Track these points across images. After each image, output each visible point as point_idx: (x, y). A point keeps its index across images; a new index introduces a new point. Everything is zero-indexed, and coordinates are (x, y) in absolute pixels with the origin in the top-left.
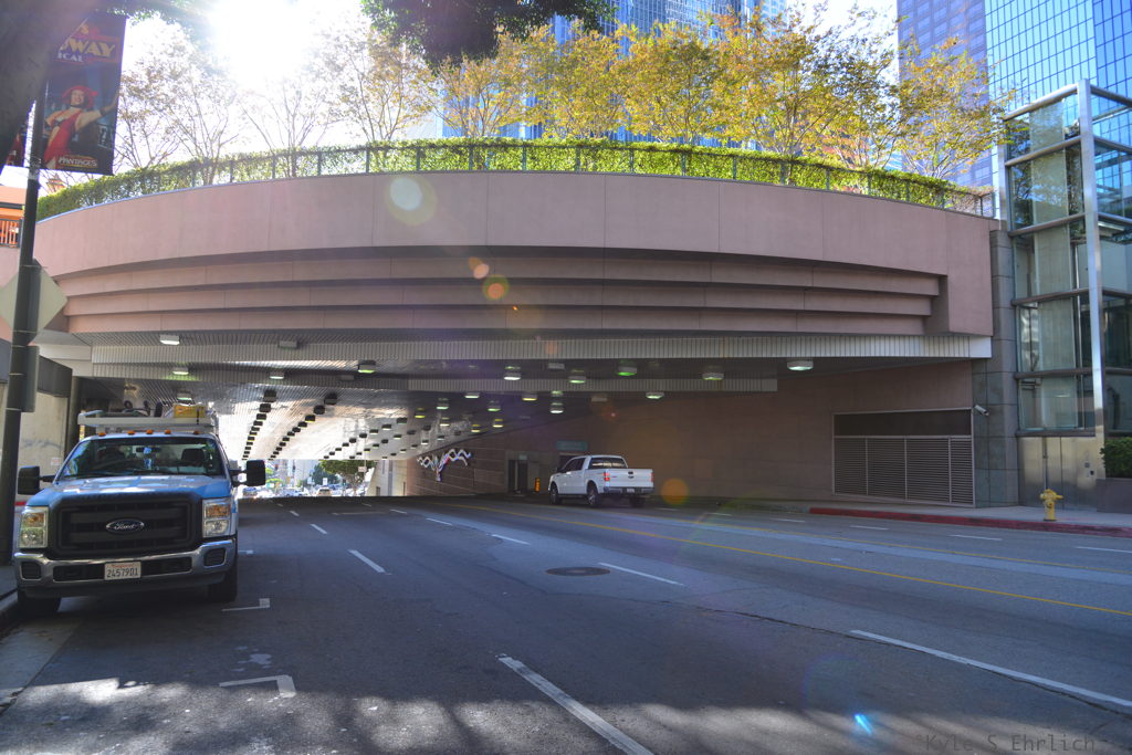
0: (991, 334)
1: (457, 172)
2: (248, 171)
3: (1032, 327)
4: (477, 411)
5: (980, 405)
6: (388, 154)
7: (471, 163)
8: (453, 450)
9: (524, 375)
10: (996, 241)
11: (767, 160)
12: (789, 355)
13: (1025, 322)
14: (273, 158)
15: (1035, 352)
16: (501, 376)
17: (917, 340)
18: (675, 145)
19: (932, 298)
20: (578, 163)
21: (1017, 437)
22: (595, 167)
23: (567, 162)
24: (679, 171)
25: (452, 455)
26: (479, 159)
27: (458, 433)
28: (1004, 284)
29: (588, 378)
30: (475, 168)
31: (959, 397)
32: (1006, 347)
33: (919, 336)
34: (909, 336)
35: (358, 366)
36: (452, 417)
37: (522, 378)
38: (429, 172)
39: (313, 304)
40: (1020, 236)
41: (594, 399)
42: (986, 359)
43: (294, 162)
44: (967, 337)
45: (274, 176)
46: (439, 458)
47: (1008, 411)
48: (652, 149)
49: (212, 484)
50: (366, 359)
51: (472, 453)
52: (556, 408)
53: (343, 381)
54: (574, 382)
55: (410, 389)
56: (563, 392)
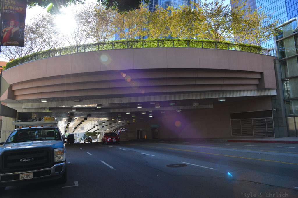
0: (276, 88)
1: (124, 49)
2: (65, 52)
3: (288, 86)
4: (129, 118)
5: (275, 109)
6: (104, 45)
7: (128, 47)
8: (121, 128)
9: (143, 107)
10: (276, 62)
11: (211, 42)
12: (219, 97)
13: (285, 84)
14: (72, 48)
15: (289, 93)
16: (136, 107)
17: (255, 91)
18: (185, 39)
19: (259, 79)
20: (158, 45)
21: (286, 117)
22: (163, 46)
23: (155, 45)
24: (187, 46)
25: (121, 130)
26: (130, 45)
27: (123, 124)
28: (279, 74)
29: (161, 106)
30: (129, 48)
31: (268, 107)
32: (281, 92)
33: (256, 90)
34: (253, 90)
35: (97, 106)
36: (121, 119)
37: (142, 107)
38: (116, 49)
39: (84, 88)
40: (282, 61)
41: (162, 112)
42: (275, 95)
43: (78, 49)
44: (269, 89)
45: (72, 53)
46: (118, 131)
47: (283, 110)
48: (179, 40)
49: (57, 143)
50: (99, 104)
51: (127, 129)
52: (151, 116)
53: (92, 110)
54: (157, 108)
55: (111, 112)
56: (152, 111)
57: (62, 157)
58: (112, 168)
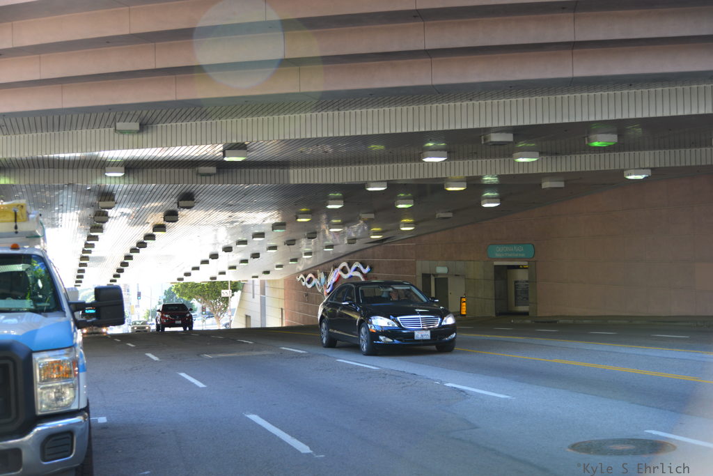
4: (381, 207)
8: (344, 264)
9: (452, 154)
16: (418, 158)
25: (344, 270)
27: (352, 241)
29: (541, 153)
35: (224, 151)
36: (346, 218)
37: (449, 158)
39: (159, 66)
41: (546, 184)
46: (327, 275)
50: (234, 141)
51: (371, 268)
52: (490, 199)
53: (203, 175)
54: (521, 160)
55: (292, 182)
56: (500, 177)
57: (69, 394)
58: (304, 449)
